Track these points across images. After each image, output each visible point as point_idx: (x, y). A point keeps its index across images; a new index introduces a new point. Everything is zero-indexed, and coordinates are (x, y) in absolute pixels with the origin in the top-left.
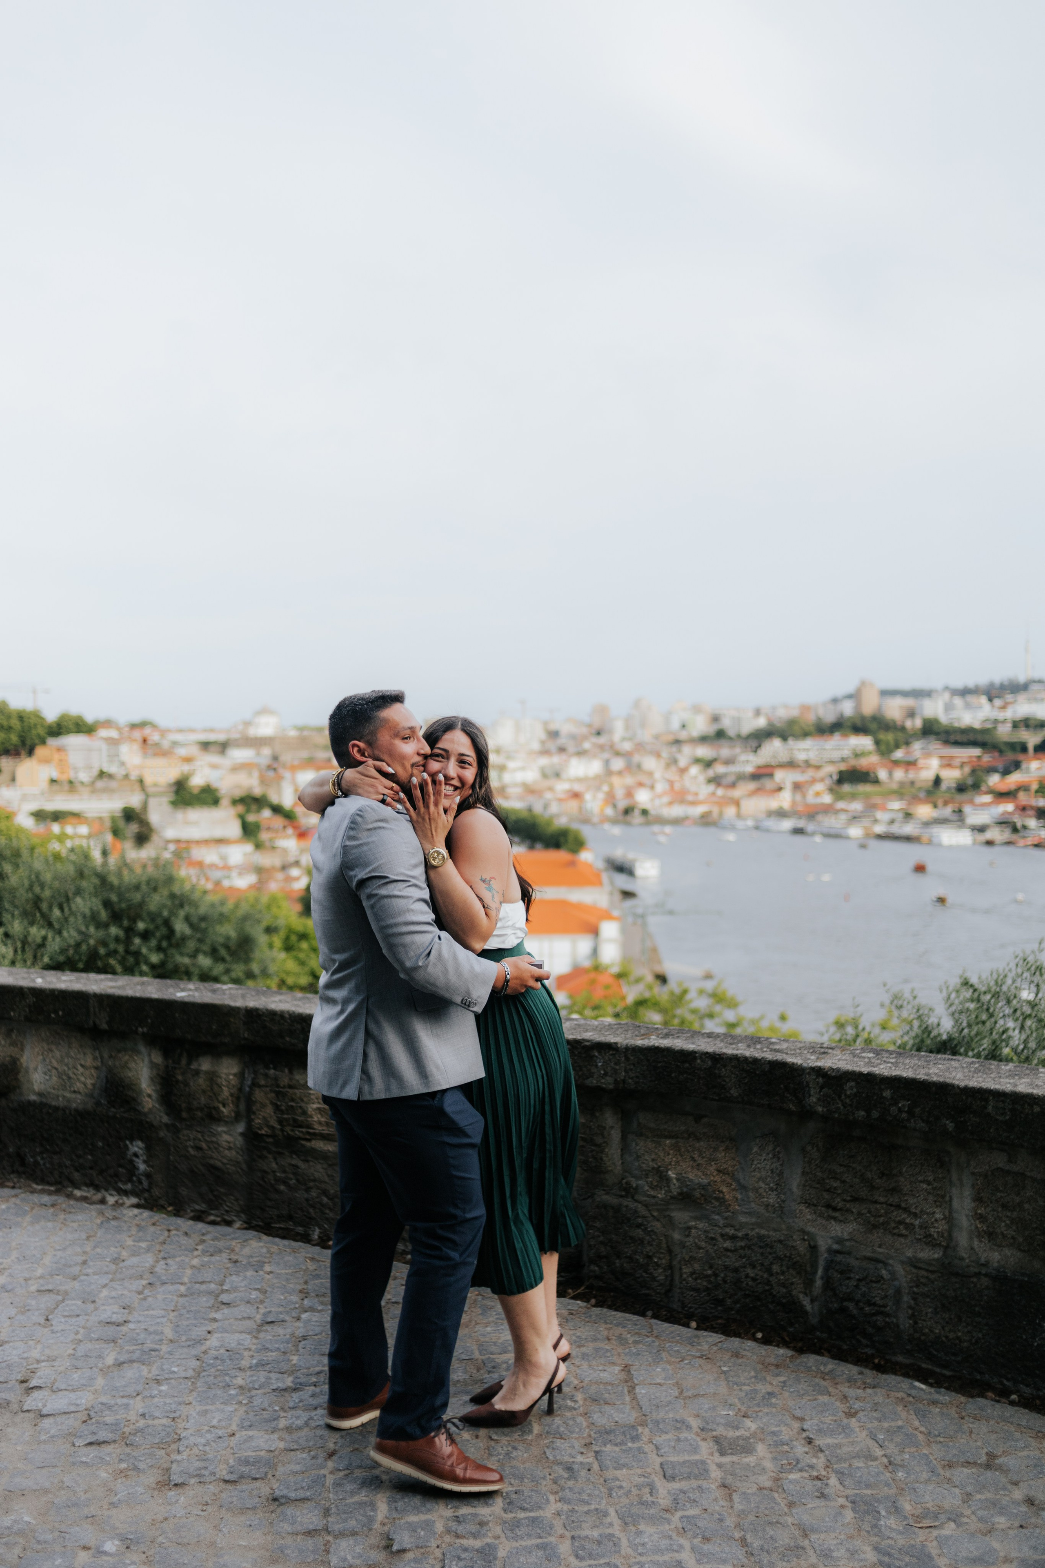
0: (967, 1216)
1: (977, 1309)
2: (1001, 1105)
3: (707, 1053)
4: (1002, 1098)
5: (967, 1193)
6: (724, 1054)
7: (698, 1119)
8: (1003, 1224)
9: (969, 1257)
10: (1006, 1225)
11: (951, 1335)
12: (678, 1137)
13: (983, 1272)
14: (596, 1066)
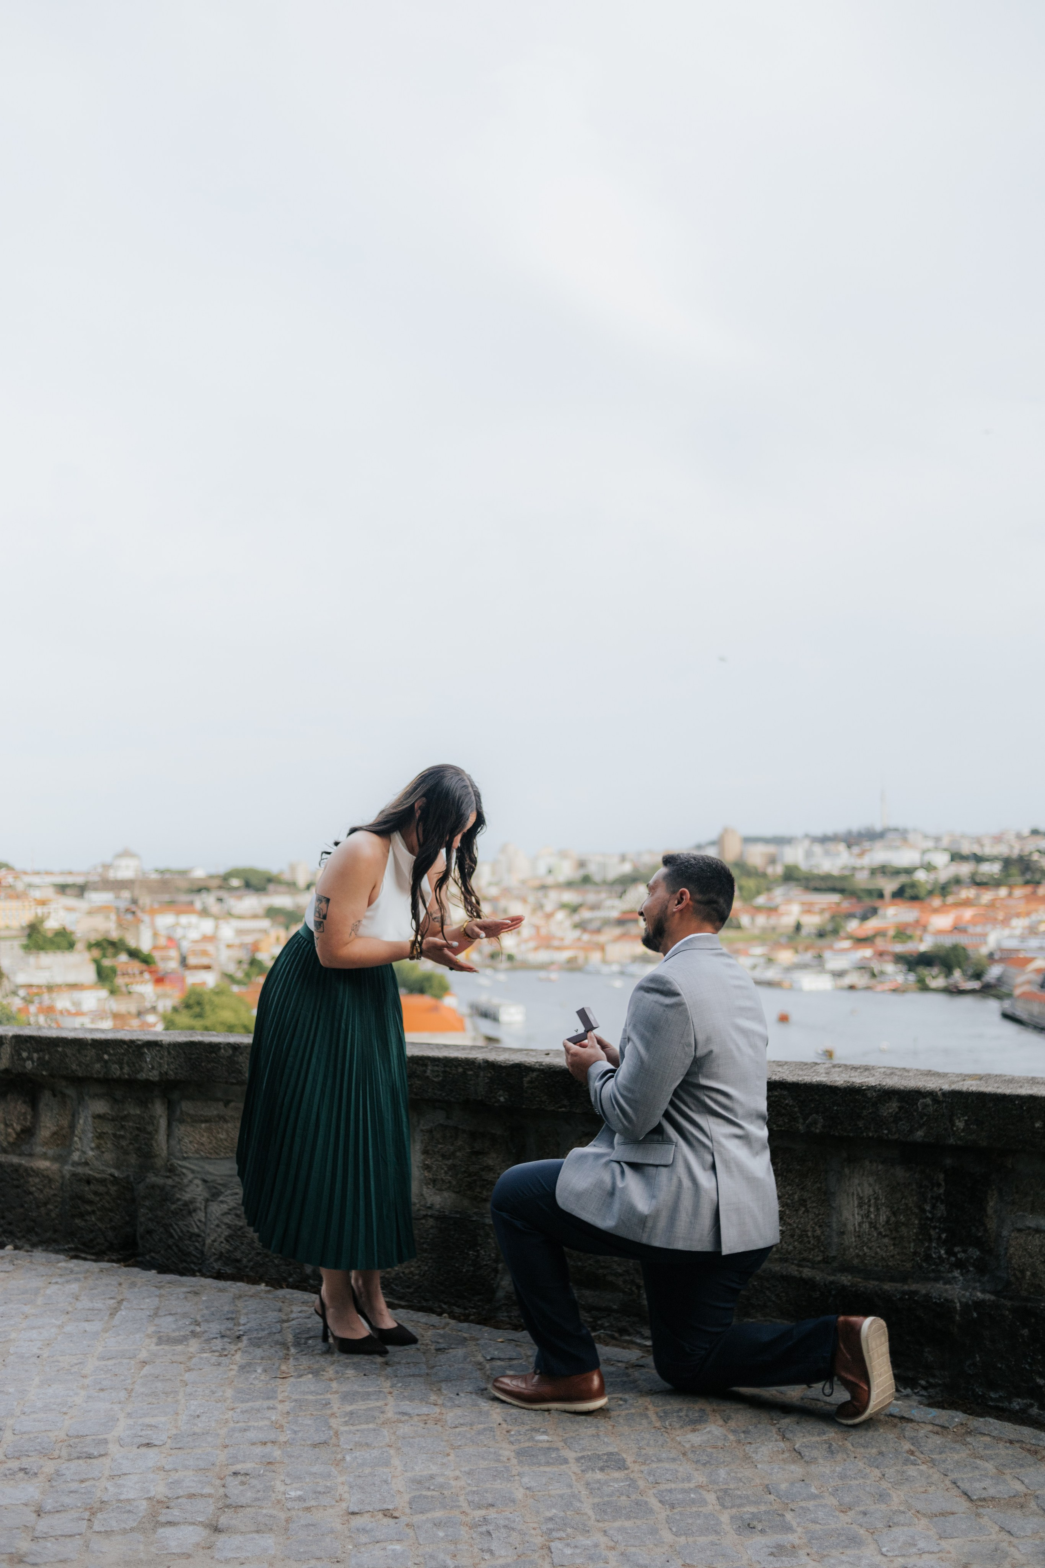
0: (418, 1167)
1: (425, 1246)
2: (436, 1068)
3: (229, 1043)
4: (437, 1063)
5: (418, 1147)
6: (241, 1043)
7: (227, 1104)
8: (443, 1171)
9: (419, 1202)
10: (446, 1173)
11: (407, 1271)
12: (211, 1121)
13: (429, 1214)
14: (146, 1062)
